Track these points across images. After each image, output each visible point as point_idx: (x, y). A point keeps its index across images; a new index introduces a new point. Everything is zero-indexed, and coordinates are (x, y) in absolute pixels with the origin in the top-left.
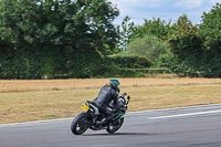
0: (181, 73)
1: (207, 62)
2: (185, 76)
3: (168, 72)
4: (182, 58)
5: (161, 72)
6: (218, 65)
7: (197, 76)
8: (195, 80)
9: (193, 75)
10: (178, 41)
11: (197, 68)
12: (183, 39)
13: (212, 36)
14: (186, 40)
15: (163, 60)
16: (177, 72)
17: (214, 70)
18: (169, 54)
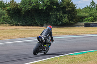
0: (12, 24)
1: (23, 19)
2: (13, 25)
3: (6, 24)
4: (12, 18)
5: (3, 23)
6: (28, 20)
7: (19, 25)
8: (18, 27)
9: (17, 25)
10: (10, 10)
11: (19, 22)
12: (12, 9)
13: (25, 8)
14: (14, 9)
15: (4, 18)
16: (10, 24)
17: (26, 23)
18: (6, 16)
